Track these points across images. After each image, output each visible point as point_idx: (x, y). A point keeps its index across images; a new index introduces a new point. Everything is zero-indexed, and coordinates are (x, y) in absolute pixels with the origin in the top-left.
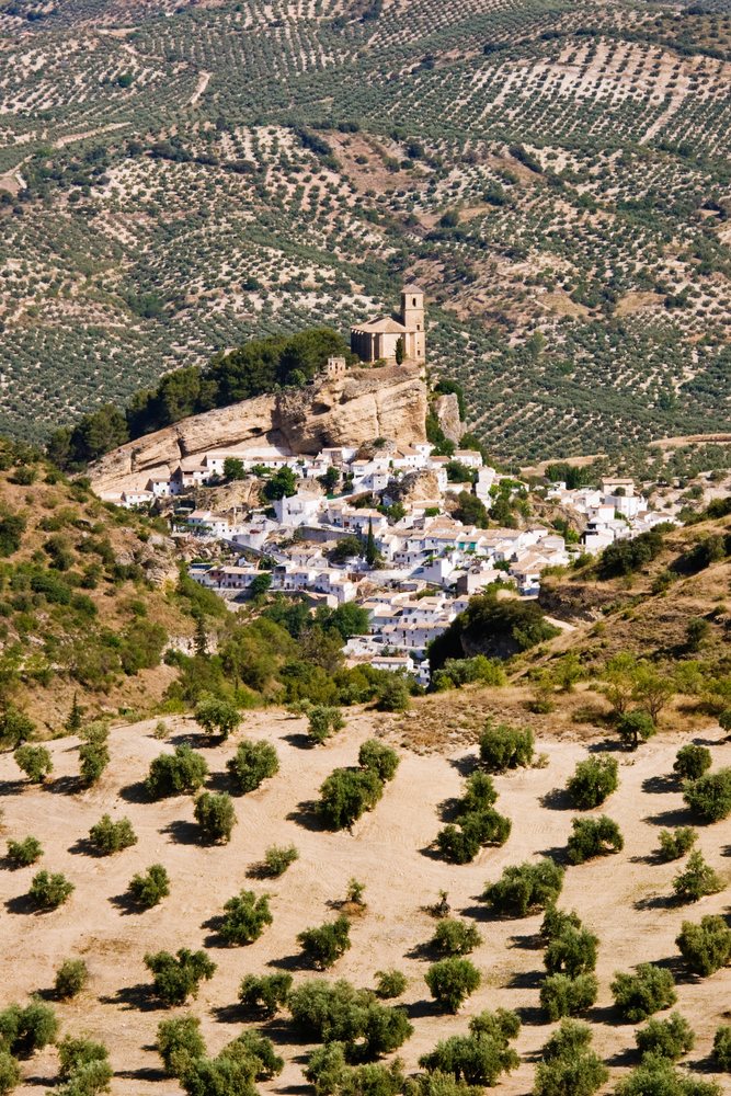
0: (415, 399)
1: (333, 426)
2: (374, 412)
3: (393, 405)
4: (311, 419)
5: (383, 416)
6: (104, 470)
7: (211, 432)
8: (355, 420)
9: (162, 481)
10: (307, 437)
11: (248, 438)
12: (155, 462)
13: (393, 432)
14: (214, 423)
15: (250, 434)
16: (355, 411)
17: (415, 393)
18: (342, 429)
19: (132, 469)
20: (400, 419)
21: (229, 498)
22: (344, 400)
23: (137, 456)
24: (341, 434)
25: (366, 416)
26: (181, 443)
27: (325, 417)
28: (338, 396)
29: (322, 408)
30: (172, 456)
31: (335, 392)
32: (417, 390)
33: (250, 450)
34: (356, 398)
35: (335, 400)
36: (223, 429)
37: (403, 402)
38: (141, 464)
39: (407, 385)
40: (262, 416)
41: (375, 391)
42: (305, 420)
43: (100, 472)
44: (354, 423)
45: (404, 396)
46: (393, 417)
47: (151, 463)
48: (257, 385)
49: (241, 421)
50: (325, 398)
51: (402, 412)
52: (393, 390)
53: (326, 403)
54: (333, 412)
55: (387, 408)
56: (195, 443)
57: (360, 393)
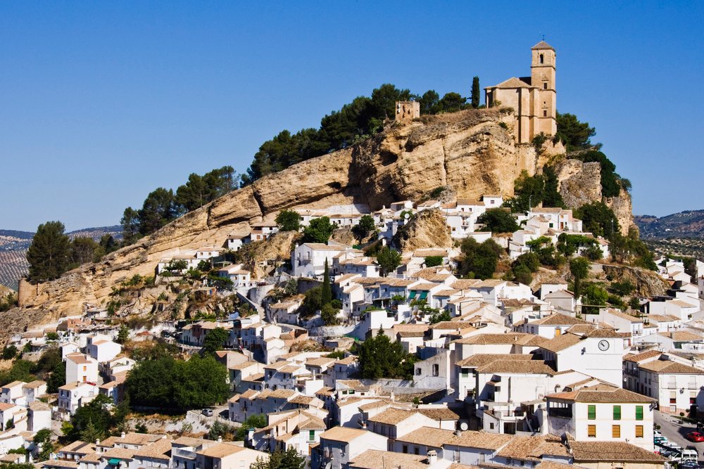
0: (485, 144)
1: (398, 177)
2: (441, 160)
3: (462, 151)
4: (381, 169)
5: (451, 164)
6: (177, 225)
7: (287, 186)
8: (421, 169)
9: (237, 237)
10: (379, 191)
11: (330, 194)
12: (231, 217)
13: (461, 183)
14: (291, 176)
15: (329, 190)
16: (421, 159)
17: (485, 137)
18: (406, 179)
19: (209, 224)
20: (469, 168)
21: (268, 250)
22: (410, 147)
23: (213, 210)
24: (405, 185)
25: (431, 164)
26: (257, 196)
27: (392, 167)
28: (403, 143)
29: (390, 158)
30: (250, 211)
31: (401, 138)
32: (488, 134)
33: (332, 207)
34: (422, 144)
35: (401, 148)
36: (300, 183)
37: (473, 147)
38: (216, 218)
39: (478, 128)
40: (341, 169)
41: (443, 137)
42: (375, 172)
43: (174, 226)
44: (419, 173)
45: (473, 141)
46: (461, 166)
47: (227, 218)
48: (337, 137)
49: (319, 176)
50: (391, 145)
51: (471, 159)
52: (463, 135)
53: (392, 150)
54: (400, 162)
55: (455, 155)
56: (272, 198)
57: (425, 138)
